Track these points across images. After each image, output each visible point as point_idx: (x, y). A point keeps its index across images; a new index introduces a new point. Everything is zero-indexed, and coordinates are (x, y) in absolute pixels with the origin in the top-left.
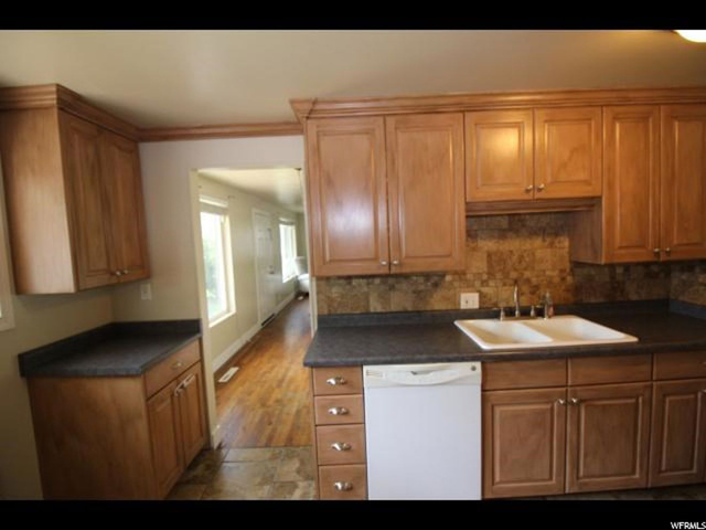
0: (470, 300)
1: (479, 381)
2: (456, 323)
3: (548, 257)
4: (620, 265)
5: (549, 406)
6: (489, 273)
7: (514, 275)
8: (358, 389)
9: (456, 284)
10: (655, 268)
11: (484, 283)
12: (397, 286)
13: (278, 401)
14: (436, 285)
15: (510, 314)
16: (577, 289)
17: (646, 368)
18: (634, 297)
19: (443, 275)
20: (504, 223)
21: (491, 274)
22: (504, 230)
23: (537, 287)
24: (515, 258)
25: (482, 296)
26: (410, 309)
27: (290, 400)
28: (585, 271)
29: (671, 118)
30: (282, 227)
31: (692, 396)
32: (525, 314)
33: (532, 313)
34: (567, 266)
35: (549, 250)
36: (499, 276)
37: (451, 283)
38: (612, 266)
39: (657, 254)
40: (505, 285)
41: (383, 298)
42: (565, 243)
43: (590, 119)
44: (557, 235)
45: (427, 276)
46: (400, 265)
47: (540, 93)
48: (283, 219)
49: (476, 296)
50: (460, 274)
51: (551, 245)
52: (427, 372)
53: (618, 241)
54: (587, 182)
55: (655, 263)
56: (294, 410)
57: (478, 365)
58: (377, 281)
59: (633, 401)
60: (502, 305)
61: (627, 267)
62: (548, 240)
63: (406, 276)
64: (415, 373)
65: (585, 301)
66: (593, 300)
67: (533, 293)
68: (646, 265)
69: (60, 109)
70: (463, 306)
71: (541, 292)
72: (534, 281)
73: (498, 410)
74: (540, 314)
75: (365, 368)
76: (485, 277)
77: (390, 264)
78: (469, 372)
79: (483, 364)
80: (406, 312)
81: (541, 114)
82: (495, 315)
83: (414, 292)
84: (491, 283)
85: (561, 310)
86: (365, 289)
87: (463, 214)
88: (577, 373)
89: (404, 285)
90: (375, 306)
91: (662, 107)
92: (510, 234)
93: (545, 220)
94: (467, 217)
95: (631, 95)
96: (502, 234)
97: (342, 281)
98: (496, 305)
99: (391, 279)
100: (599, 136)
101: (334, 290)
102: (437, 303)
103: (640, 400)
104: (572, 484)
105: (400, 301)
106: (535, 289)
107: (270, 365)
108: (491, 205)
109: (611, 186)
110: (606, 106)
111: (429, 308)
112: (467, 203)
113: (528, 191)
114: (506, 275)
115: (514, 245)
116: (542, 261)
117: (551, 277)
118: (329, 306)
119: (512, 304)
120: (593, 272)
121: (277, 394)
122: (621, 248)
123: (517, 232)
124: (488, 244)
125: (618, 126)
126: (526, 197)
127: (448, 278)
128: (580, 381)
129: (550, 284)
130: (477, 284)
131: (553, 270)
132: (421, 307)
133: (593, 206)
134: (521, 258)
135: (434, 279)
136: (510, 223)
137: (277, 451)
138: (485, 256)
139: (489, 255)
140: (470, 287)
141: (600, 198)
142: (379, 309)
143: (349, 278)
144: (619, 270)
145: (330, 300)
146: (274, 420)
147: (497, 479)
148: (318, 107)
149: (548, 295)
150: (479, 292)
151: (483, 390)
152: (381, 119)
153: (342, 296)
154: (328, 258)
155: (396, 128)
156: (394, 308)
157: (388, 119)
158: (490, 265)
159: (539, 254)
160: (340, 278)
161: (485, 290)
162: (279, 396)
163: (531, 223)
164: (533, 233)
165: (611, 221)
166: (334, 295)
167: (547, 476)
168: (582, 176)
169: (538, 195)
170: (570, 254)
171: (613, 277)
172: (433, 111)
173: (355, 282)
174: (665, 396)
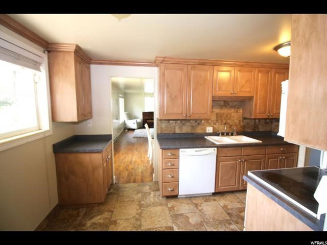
0: (210, 130)
1: (216, 154)
2: (205, 137)
3: (235, 116)
4: (258, 119)
5: (235, 162)
6: (216, 120)
7: (224, 121)
8: (177, 157)
9: (206, 124)
10: (268, 121)
11: (215, 124)
12: (186, 124)
13: (132, 169)
14: (199, 124)
15: (223, 134)
16: (244, 127)
17: (264, 150)
18: (261, 130)
19: (201, 120)
20: (222, 103)
21: (217, 121)
22: (222, 106)
23: (231, 126)
24: (225, 116)
25: (214, 128)
26: (190, 132)
27: (138, 168)
28: (246, 121)
29: (276, 73)
30: (120, 99)
31: (276, 159)
32: (228, 134)
33: (230, 134)
34: (241, 119)
35: (236, 113)
36: (219, 121)
37: (204, 123)
38: (255, 119)
39: (269, 116)
40: (221, 124)
41: (180, 128)
42: (241, 111)
43: (251, 71)
44: (239, 108)
45: (196, 120)
46: (190, 116)
47: (238, 62)
48: (120, 95)
49: (212, 128)
50: (207, 120)
51: (237, 112)
52: (201, 151)
53: (258, 111)
54: (250, 92)
55: (268, 119)
56: (140, 171)
57: (216, 149)
58: (179, 122)
59: (260, 160)
60: (220, 131)
61: (259, 119)
62: (236, 110)
63: (189, 120)
64: (196, 151)
65: (246, 131)
66: (248, 131)
67: (230, 128)
68: (265, 119)
69: (75, 53)
70: (207, 132)
71: (232, 127)
72: (231, 123)
73: (221, 163)
74: (232, 135)
75: (180, 150)
76: (215, 122)
77: (186, 116)
78: (213, 151)
79: (217, 148)
80: (188, 133)
81: (237, 68)
82: (218, 135)
83: (191, 126)
84: (217, 124)
85: (239, 134)
86: (174, 125)
87: (211, 100)
88: (245, 152)
89: (188, 124)
90: (178, 131)
91: (273, 70)
92: (224, 107)
93: (235, 103)
94: (213, 101)
95: (265, 65)
96: (222, 107)
97: (166, 121)
98: (218, 131)
99: (184, 121)
100: (254, 77)
101: (163, 125)
102: (199, 130)
103: (262, 160)
104: (241, 187)
105: (186, 129)
106: (231, 127)
107: (124, 156)
108: (220, 97)
109: (256, 94)
110: (257, 67)
111: (196, 132)
112: (213, 96)
113: (232, 93)
114: (222, 121)
115: (225, 111)
116: (233, 117)
117: (236, 122)
118: (161, 131)
119: (223, 131)
120: (249, 121)
121: (131, 167)
122: (259, 113)
123: (226, 107)
124: (217, 110)
125: (260, 74)
126: (231, 95)
127: (203, 122)
128: (245, 154)
129: (236, 125)
130: (212, 124)
131: (237, 120)
132: (193, 132)
133: (250, 99)
134: (227, 115)
135: (198, 121)
136: (224, 103)
137: (139, 184)
138: (215, 114)
139: (217, 114)
140: (210, 125)
141: (253, 97)
142: (179, 132)
143: (169, 120)
144: (257, 121)
145: (162, 128)
146: (133, 174)
147: (219, 185)
148: (165, 59)
149: (235, 128)
150: (213, 127)
151: (217, 157)
152: (186, 66)
153: (166, 127)
154: (165, 113)
155: (191, 69)
156: (184, 131)
157: (189, 66)
158: (217, 118)
159: (233, 114)
160: (165, 120)
161: (215, 126)
162: (132, 167)
163: (231, 104)
164: (231, 107)
165: (256, 105)
166: (163, 127)
167: (234, 184)
168: (248, 90)
169: (234, 95)
170: (242, 115)
171: (255, 123)
172: (204, 64)
173: (171, 122)
174: (269, 159)
